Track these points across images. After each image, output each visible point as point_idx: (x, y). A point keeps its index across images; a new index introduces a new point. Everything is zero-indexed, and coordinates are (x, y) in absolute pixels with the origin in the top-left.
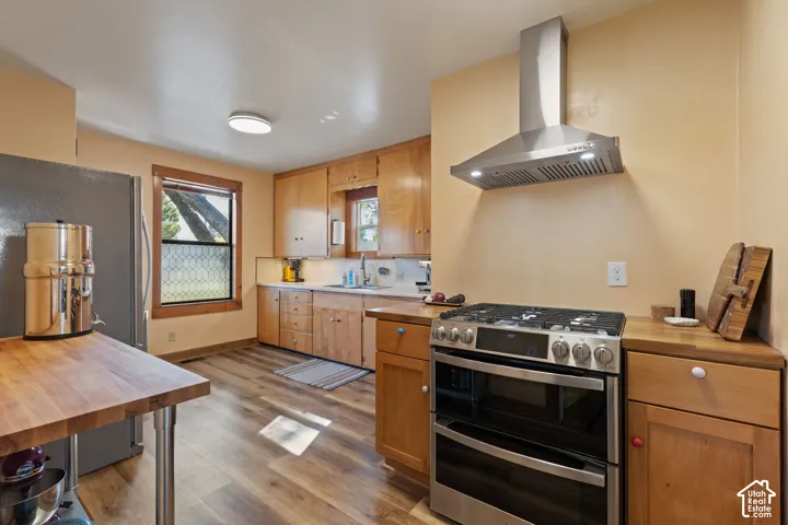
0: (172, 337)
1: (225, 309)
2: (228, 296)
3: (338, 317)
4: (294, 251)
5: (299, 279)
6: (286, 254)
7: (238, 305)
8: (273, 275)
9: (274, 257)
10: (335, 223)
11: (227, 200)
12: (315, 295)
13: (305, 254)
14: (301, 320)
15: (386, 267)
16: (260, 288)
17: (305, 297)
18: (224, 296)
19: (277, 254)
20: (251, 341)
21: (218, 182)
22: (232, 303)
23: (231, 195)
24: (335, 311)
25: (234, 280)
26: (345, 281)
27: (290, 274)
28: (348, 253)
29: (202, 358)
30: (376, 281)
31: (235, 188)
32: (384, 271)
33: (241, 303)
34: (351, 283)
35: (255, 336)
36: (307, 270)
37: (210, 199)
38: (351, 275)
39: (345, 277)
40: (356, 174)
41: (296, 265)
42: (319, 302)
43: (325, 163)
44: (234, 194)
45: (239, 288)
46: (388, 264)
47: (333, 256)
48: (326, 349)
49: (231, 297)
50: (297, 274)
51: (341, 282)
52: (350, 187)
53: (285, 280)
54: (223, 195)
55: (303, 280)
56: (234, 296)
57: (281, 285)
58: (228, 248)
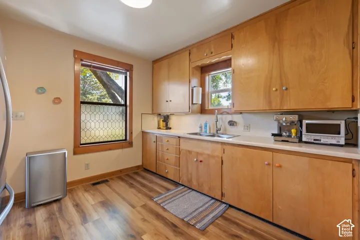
0: (87, 166)
1: (122, 147)
2: (124, 138)
3: (200, 158)
4: (165, 109)
5: (168, 128)
6: (159, 112)
7: (130, 144)
8: (151, 125)
9: (153, 114)
10: (194, 88)
11: (124, 76)
12: (181, 140)
13: (172, 111)
14: (171, 156)
15: (234, 120)
16: (144, 133)
17: (174, 141)
18: (121, 139)
19: (155, 112)
20: (138, 167)
21: (118, 64)
22: (126, 143)
23: (126, 73)
24: (198, 153)
25: (128, 128)
26: (201, 130)
27: (162, 124)
28: (203, 110)
29: (107, 181)
30: (225, 130)
31: (129, 68)
32: (232, 123)
33: (132, 142)
34: (206, 132)
35: (140, 164)
36: (173, 121)
37: (113, 76)
38: (206, 126)
39: (201, 127)
40: (213, 50)
41: (166, 119)
42: (184, 146)
43: (187, 47)
44: (128, 73)
45: (131, 133)
46: (236, 118)
47: (193, 113)
48: (190, 181)
49: (126, 140)
50: (167, 125)
51: (198, 131)
52: (207, 61)
53: (159, 128)
54: (121, 73)
55: (170, 128)
56: (128, 138)
57: (156, 131)
58: (124, 108)
